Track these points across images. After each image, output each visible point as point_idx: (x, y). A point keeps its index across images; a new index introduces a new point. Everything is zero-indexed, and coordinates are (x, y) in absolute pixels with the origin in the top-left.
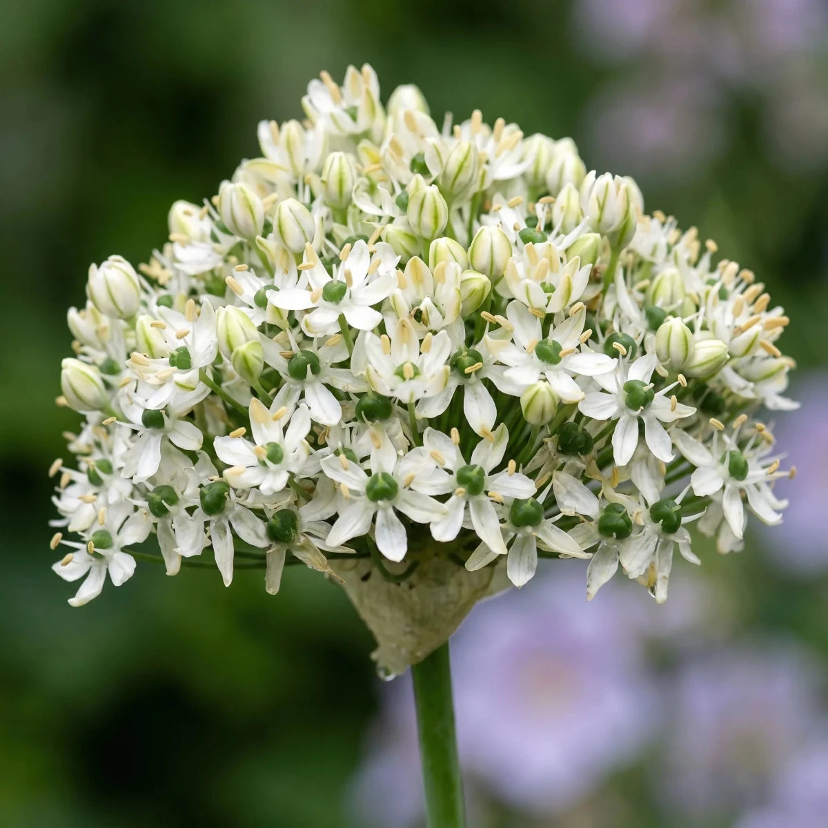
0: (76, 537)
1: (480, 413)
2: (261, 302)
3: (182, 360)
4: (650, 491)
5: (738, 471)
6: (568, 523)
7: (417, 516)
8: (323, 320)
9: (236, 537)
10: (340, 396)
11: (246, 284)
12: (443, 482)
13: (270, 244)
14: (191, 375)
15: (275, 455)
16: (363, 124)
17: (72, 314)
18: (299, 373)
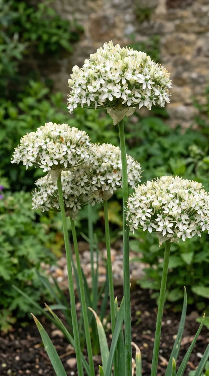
0: (70, 103)
1: (124, 82)
2: (95, 69)
3: (84, 77)
4: (149, 94)
5: (162, 93)
6: (137, 98)
7: (114, 95)
8: (102, 70)
9: (90, 100)
10: (105, 80)
11: (93, 67)
12: (118, 91)
13: (96, 62)
14: (85, 78)
15: (95, 87)
16: (111, 48)
17: (71, 74)
18: (99, 77)
